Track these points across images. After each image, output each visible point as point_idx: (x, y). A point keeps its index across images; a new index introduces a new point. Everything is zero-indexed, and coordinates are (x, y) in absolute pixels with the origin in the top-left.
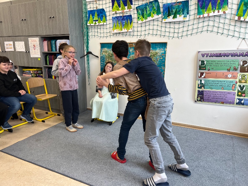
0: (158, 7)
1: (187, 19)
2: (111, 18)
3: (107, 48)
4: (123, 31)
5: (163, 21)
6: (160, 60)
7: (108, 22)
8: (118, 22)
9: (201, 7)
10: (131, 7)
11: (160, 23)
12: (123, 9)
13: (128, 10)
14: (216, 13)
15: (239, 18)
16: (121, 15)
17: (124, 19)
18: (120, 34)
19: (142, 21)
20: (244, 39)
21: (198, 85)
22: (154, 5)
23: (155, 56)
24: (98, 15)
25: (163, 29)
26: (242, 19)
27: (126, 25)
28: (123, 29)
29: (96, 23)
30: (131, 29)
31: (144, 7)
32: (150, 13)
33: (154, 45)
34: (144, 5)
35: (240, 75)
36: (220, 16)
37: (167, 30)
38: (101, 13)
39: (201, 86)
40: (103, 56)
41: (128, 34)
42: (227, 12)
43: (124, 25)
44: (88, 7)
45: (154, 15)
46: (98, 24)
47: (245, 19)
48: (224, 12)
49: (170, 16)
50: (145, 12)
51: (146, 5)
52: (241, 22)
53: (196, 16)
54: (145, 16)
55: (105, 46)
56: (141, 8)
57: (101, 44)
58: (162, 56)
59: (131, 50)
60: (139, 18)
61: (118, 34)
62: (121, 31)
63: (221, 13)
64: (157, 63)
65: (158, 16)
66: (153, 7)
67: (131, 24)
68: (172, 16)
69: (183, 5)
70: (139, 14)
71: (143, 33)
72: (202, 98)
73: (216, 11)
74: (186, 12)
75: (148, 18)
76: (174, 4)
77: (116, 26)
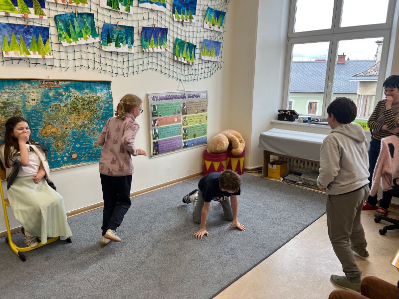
0: (93, 25)
1: (132, 51)
4: (32, 55)
5: (104, 49)
6: (105, 107)
8: (14, 36)
9: (144, 39)
10: (42, 11)
12: (25, 12)
13: (38, 17)
15: (177, 58)
16: (22, 23)
17: (29, 31)
19: (70, 42)
20: (180, 80)
21: (153, 136)
22: (85, 20)
23: (97, 102)
25: (103, 61)
30: (50, 54)
31: (68, 18)
32: (81, 31)
33: (93, 84)
34: (69, 15)
36: (161, 53)
37: (109, 63)
39: (156, 136)
41: (41, 62)
43: (29, 44)
45: (88, 36)
47: (181, 60)
50: (71, 29)
51: (72, 16)
52: (178, 62)
56: (63, 19)
58: (108, 102)
59: (51, 94)
60: (61, 37)
61: (18, 61)
62: (29, 56)
63: (163, 50)
64: (100, 114)
65: (95, 39)
66: (84, 23)
67: (45, 44)
68: (113, 44)
69: (126, 31)
70: (60, 29)
71: (71, 64)
72: (157, 151)
73: (159, 47)
74: (129, 42)
75: (79, 39)
76: (115, 27)
77: (9, 42)
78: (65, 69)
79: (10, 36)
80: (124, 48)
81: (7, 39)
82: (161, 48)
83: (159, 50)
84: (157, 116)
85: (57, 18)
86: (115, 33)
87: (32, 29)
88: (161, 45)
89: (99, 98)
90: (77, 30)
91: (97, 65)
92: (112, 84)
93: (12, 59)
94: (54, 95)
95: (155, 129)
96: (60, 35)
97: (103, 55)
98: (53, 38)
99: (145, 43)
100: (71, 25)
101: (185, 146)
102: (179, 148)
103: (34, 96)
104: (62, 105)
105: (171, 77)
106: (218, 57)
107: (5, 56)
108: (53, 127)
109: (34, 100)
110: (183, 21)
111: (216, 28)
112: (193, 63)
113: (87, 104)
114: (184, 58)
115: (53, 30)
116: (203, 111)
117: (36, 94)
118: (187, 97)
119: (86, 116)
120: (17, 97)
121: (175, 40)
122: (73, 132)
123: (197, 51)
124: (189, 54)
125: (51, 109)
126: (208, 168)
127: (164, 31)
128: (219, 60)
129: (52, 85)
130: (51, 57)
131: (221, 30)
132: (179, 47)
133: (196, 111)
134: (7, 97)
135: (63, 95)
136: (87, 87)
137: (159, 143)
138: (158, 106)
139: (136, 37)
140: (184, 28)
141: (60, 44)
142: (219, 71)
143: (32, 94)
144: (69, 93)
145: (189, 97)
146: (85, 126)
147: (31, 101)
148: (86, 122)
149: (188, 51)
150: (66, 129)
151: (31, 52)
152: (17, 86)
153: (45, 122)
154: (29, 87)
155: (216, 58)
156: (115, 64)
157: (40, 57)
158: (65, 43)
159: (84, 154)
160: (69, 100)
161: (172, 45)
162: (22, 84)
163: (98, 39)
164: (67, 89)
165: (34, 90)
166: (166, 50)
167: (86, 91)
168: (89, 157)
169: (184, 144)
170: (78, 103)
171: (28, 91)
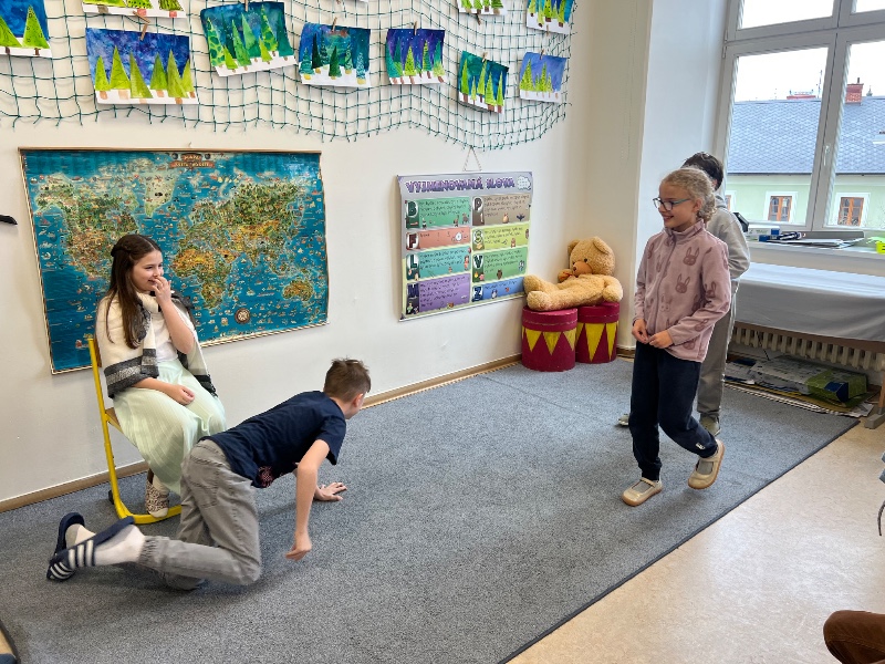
1: (365, 83)
2: (77, 31)
4: (156, 99)
5: (304, 81)
6: (308, 210)
8: (117, 56)
9: (393, 54)
13: (166, 14)
15: (465, 97)
17: (148, 46)
18: (134, 112)
19: (233, 68)
20: (472, 147)
21: (408, 270)
22: (265, 17)
23: (291, 198)
25: (302, 106)
30: (193, 96)
31: (230, 15)
33: (281, 159)
35: (473, 232)
37: (316, 111)
39: (415, 271)
40: (49, 212)
45: (270, 53)
47: (474, 101)
49: (321, 65)
51: (238, 9)
53: (382, 78)
54: (239, 51)
56: (219, 17)
57: (24, 152)
58: (314, 198)
59: (195, 181)
60: (214, 56)
61: (125, 112)
62: (149, 101)
63: (434, 80)
64: (297, 223)
65: (286, 59)
66: (264, 25)
67: (181, 74)
68: (325, 69)
69: (353, 40)
70: (212, 39)
71: (235, 115)
72: (416, 304)
73: (424, 73)
74: (360, 63)
75: (252, 60)
76: (328, 31)
77: (107, 71)
78: (224, 127)
79: (110, 57)
80: (348, 77)
81: (103, 65)
82: (428, 74)
83: (424, 80)
84: (417, 226)
85: (205, 15)
86: (328, 44)
87: (154, 41)
88: (429, 69)
89: (294, 190)
90: (249, 40)
91: (290, 117)
92: (321, 158)
93: (114, 107)
94: (200, 184)
95: (412, 257)
96: (212, 54)
97: (302, 93)
98: (198, 60)
99: (394, 65)
100: (235, 30)
101: (478, 298)
102: (465, 301)
103: (159, 187)
104: (217, 205)
105: (450, 141)
106: (559, 93)
107: (100, 100)
108: (199, 252)
109: (161, 195)
110: (479, 11)
111: (553, 26)
112: (500, 108)
113: (268, 204)
114: (481, 96)
115: (197, 44)
116: (521, 218)
117: (163, 182)
118: (485, 186)
119: (268, 229)
120: (125, 189)
121: (460, 56)
122: (240, 265)
123: (511, 80)
124: (491, 88)
125: (193, 214)
126: (532, 345)
127: (437, 37)
128: (559, 101)
129: (197, 162)
130: (195, 101)
131: (565, 30)
132: (471, 72)
133: (505, 219)
134: (105, 190)
135: (219, 185)
136: (269, 167)
137: (421, 288)
138: (420, 203)
139: (374, 52)
140: (481, 29)
141: (212, 71)
142: (561, 126)
143: (156, 182)
144: (231, 178)
145: (491, 186)
146: (265, 251)
147: (153, 197)
148: (267, 243)
149: (490, 80)
150: (226, 256)
151: (153, 92)
152: (126, 165)
153: (182, 241)
154: (149, 167)
155: (553, 95)
156: (328, 113)
157: (172, 101)
158: (223, 71)
159: (264, 312)
160: (231, 195)
161: (453, 68)
162: (135, 161)
163: (292, 60)
164: (227, 170)
165: (160, 174)
166: (440, 79)
167: (267, 174)
168: (273, 318)
169: (475, 292)
170: (250, 200)
171: (147, 175)
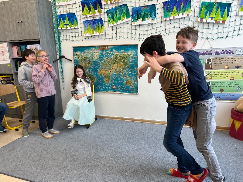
0: (128, 11)
1: (155, 21)
2: (82, 22)
3: (80, 51)
4: (95, 34)
5: (133, 24)
6: (132, 61)
7: (79, 26)
8: (89, 26)
9: (167, 10)
10: (101, 10)
11: (130, 26)
12: (93, 13)
13: (99, 14)
14: (181, 16)
15: (202, 19)
16: (92, 19)
17: (95, 22)
18: (92, 38)
19: (113, 24)
20: (207, 39)
22: (123, 9)
23: (128, 57)
24: (69, 19)
25: (134, 32)
26: (204, 20)
27: (98, 28)
28: (95, 33)
29: (67, 27)
30: (103, 32)
31: (114, 10)
32: (120, 16)
33: (126, 47)
34: (114, 9)
35: (206, 72)
36: (184, 18)
37: (138, 32)
38: (72, 17)
40: (76, 59)
41: (100, 37)
42: (190, 14)
43: (95, 28)
44: (58, 11)
45: (124, 18)
46: (69, 28)
47: (207, 21)
48: (188, 15)
49: (139, 19)
50: (115, 16)
51: (116, 8)
52: (204, 23)
53: (162, 19)
54: (115, 19)
55: (78, 49)
56: (111, 12)
57: (73, 47)
58: (135, 58)
60: (109, 22)
62: (93, 35)
63: (185, 15)
64: (129, 65)
66: (123, 11)
67: (102, 27)
68: (141, 19)
69: (150, 9)
70: (109, 17)
71: (114, 36)
73: (181, 14)
74: (153, 15)
75: (118, 21)
76: (142, 8)
78: (111, 39)
80: (148, 21)
81: (86, 28)
85: (108, 12)
86: (142, 12)
88: (183, 12)
89: (129, 55)
90: (118, 16)
93: (88, 37)
94: (105, 54)
98: (106, 24)
99: (167, 13)
100: (115, 14)
104: (109, 59)
108: (104, 70)
109: (97, 56)
112: (224, 21)
113: (122, 59)
114: (212, 18)
116: (238, 67)
119: (122, 66)
120: (90, 55)
121: (201, 4)
122: (114, 74)
123: (233, 8)
124: (220, 14)
136: (123, 49)
143: (96, 53)
144: (113, 52)
145: (217, 53)
148: (121, 69)
149: (219, 10)
150: (110, 72)
152: (90, 49)
153: (101, 67)
154: (95, 50)
156: (141, 32)
157: (98, 34)
158: (110, 25)
159: (120, 87)
160: (112, 57)
161: (197, 9)
163: (130, 19)
165: (97, 51)
168: (122, 89)
170: (117, 58)
